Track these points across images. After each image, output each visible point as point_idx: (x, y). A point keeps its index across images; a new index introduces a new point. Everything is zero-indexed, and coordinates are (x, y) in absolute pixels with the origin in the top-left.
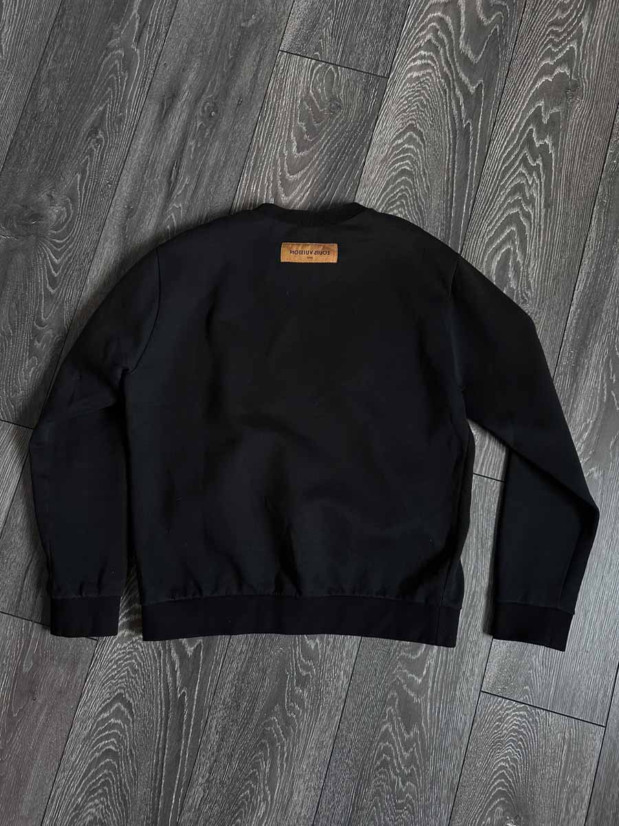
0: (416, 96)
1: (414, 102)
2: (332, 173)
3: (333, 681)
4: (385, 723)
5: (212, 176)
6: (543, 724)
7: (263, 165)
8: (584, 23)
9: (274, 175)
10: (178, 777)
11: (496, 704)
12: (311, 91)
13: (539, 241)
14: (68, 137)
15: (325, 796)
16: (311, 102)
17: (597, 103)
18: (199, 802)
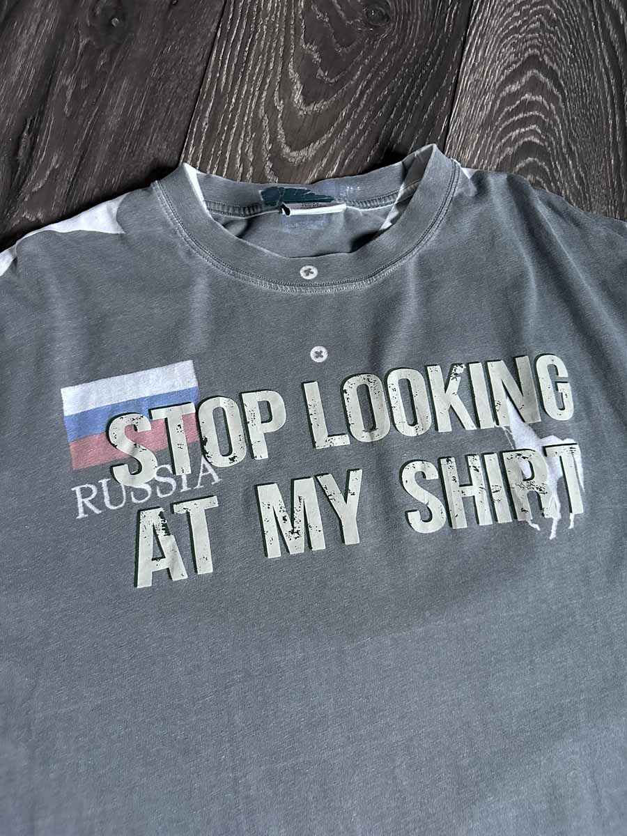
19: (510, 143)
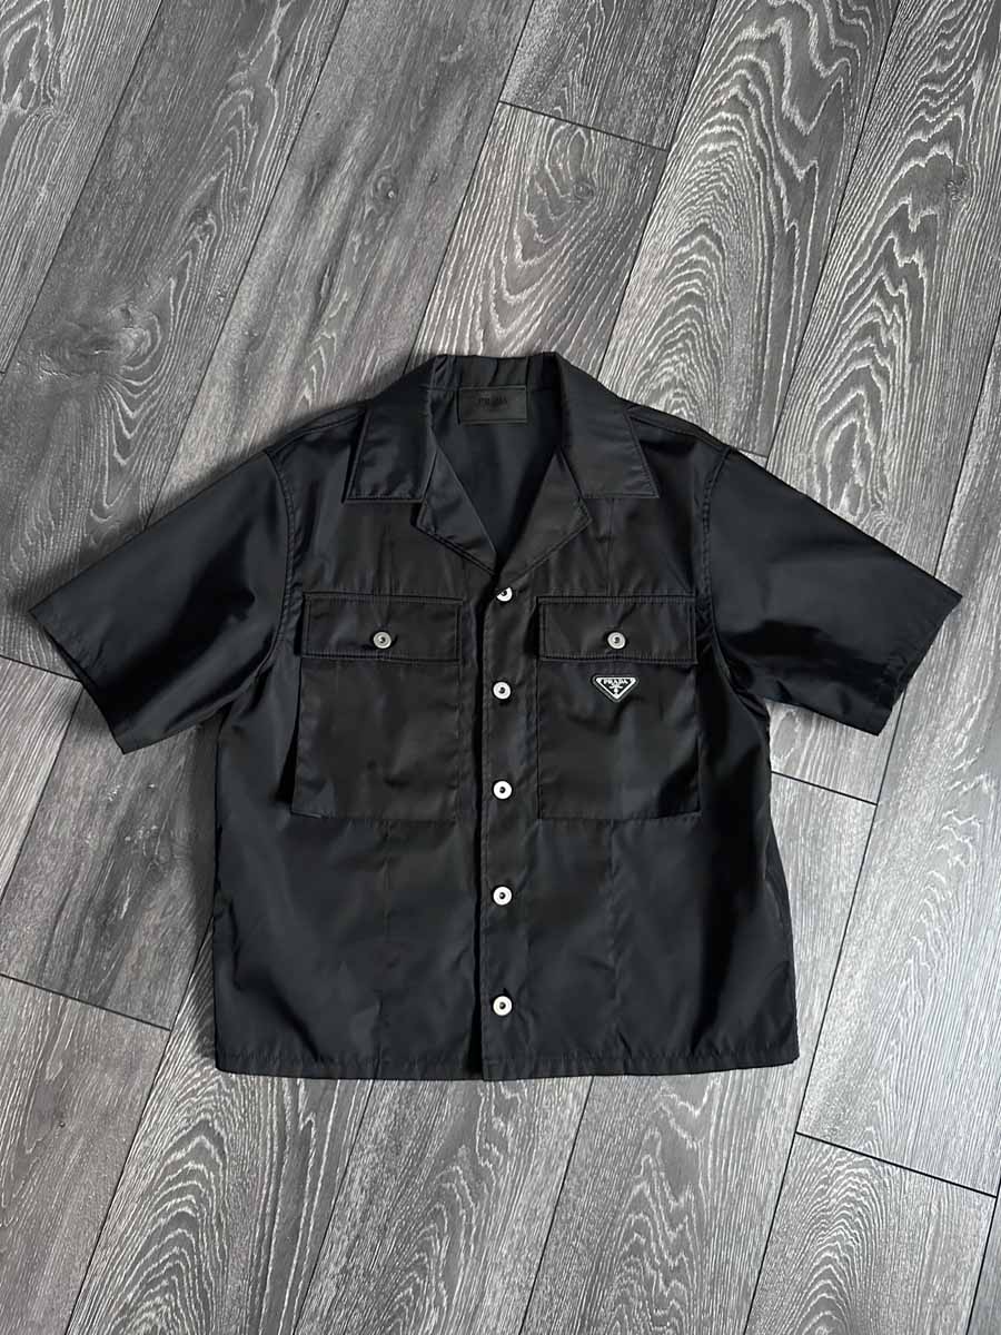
0: (712, 182)
1: (709, 190)
2: (577, 293)
3: (556, 1109)
4: (638, 1182)
5: (386, 291)
6: (895, 1190)
7: (467, 277)
8: (976, 81)
9: (485, 295)
10: (295, 1262)
11: (821, 1155)
12: (546, 166)
13: (902, 413)
14: (158, 222)
15: (537, 1300)
16: (546, 183)
17: (994, 204)
18: (328, 1306)
19: (676, 293)
